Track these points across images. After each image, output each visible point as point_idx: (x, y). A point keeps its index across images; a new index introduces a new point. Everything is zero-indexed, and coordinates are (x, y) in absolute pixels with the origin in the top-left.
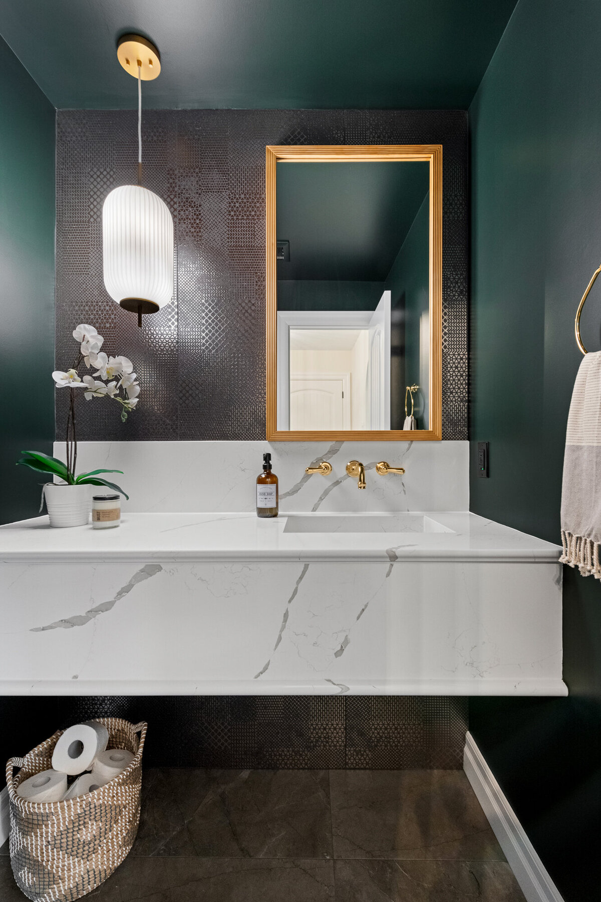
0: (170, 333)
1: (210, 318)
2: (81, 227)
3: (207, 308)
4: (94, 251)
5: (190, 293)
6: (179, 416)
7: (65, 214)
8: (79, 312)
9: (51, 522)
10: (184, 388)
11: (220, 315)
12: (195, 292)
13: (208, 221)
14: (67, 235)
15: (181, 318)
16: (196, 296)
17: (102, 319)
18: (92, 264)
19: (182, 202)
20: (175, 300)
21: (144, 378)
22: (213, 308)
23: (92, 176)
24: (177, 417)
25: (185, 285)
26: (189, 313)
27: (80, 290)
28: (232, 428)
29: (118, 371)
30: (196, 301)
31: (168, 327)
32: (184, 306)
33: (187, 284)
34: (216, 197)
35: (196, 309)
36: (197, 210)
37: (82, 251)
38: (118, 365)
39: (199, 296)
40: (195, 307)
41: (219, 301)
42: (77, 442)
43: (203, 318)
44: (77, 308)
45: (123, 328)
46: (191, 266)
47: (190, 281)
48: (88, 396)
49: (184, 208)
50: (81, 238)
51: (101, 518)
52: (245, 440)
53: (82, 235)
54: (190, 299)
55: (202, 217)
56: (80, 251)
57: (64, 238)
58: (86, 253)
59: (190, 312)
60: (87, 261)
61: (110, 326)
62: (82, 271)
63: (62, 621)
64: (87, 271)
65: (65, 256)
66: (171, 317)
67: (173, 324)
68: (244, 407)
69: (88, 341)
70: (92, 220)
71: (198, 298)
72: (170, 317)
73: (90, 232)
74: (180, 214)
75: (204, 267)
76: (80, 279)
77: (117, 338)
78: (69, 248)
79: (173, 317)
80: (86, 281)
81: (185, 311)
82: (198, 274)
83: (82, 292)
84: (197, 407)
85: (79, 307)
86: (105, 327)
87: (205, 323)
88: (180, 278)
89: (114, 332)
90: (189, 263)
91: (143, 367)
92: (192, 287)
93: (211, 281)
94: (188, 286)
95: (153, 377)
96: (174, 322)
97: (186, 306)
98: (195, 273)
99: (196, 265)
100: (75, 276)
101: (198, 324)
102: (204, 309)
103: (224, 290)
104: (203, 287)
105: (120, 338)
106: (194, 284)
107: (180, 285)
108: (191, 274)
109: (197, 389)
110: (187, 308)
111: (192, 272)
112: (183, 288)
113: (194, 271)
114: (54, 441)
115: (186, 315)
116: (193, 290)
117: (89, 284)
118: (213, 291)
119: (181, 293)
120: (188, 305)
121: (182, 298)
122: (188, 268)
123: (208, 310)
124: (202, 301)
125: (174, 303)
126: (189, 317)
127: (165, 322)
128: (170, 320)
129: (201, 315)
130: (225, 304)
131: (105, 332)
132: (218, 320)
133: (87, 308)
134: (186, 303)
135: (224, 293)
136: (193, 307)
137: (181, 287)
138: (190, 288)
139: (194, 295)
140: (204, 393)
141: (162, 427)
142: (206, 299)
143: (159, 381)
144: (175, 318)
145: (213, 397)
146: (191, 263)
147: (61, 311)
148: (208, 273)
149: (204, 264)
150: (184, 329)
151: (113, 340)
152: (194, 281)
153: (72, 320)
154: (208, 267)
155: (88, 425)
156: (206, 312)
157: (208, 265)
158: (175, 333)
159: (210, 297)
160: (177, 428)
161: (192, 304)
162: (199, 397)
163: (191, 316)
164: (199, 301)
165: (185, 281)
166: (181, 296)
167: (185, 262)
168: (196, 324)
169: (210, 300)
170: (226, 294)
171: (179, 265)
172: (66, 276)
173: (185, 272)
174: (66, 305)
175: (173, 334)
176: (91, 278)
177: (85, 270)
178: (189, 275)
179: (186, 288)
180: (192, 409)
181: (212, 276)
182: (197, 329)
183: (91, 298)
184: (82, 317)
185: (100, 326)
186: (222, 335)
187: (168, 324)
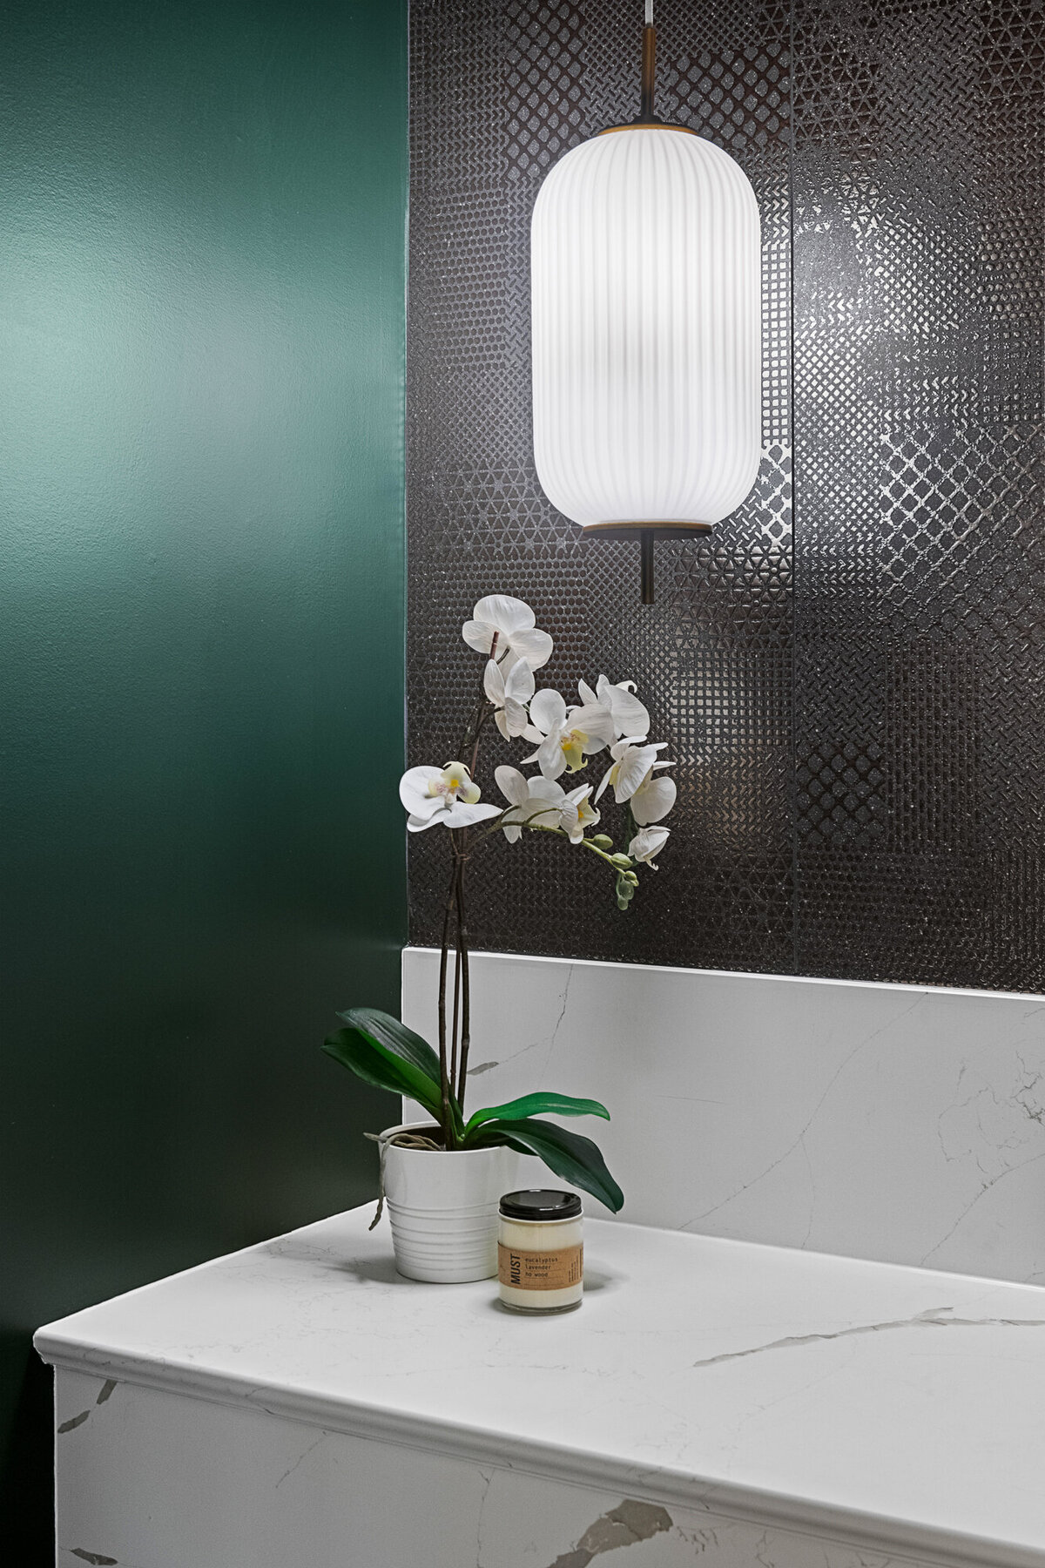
0: (766, 565)
2: (481, 205)
3: (897, 464)
5: (837, 411)
6: (796, 880)
7: (435, 164)
8: (476, 502)
10: (817, 775)
11: (947, 488)
12: (854, 403)
13: (903, 123)
14: (441, 237)
15: (805, 508)
16: (859, 421)
17: (545, 524)
18: (513, 330)
19: (808, 63)
20: (785, 441)
21: (679, 735)
22: (922, 462)
23: (514, 21)
24: (790, 883)
25: (820, 383)
26: (831, 488)
27: (479, 424)
28: (993, 940)
29: (602, 741)
30: (859, 439)
31: (759, 543)
32: (815, 460)
33: (825, 376)
34: (933, 25)
35: (859, 469)
36: (864, 86)
37: (485, 286)
39: (870, 421)
40: (853, 464)
41: (946, 435)
43: (886, 504)
44: (468, 487)
45: (611, 553)
46: (840, 306)
47: (836, 363)
49: (816, 87)
50: (481, 241)
51: (522, 1276)
53: (484, 232)
54: (837, 435)
55: (881, 110)
56: (477, 286)
57: (431, 247)
58: (496, 293)
59: (837, 482)
60: (499, 320)
61: (569, 547)
62: (485, 358)
64: (499, 357)
65: (435, 309)
66: (770, 505)
67: (776, 530)
70: (514, 174)
71: (864, 427)
72: (765, 504)
73: (508, 217)
74: (799, 112)
75: (887, 305)
76: (479, 386)
77: (592, 588)
78: (445, 281)
80: (497, 390)
81: (818, 480)
82: (867, 334)
83: (484, 430)
84: (863, 849)
85: (476, 482)
86: (553, 552)
87: (891, 523)
88: (801, 358)
89: (583, 568)
90: (832, 294)
91: (675, 692)
92: (846, 389)
93: (915, 357)
94: (829, 385)
95: (709, 731)
96: (782, 522)
97: (823, 462)
98: (854, 332)
99: (860, 300)
100: (465, 376)
101: (865, 528)
102: (888, 468)
103: (963, 392)
104: (884, 383)
105: (601, 587)
106: (852, 374)
107: (801, 381)
108: (840, 336)
109: (863, 777)
110: (826, 471)
111: (842, 330)
112: (812, 392)
113: (853, 323)
114: (404, 946)
115: (821, 495)
116: (848, 398)
117: (506, 401)
118: (923, 398)
119: (804, 414)
120: (829, 456)
121: (809, 430)
122: (830, 316)
123: (901, 473)
124: (879, 441)
125: (781, 453)
126: (834, 503)
127: (751, 526)
128: (766, 518)
129: (877, 492)
130: (967, 447)
131: (552, 569)
132: (941, 508)
133: (498, 486)
134: (823, 451)
135: (964, 403)
136: (848, 464)
137: (804, 390)
138: (837, 393)
139: (851, 419)
140: (888, 796)
141: (737, 916)
142: (897, 431)
143: (729, 746)
144: (783, 510)
145: (922, 812)
146: (839, 295)
147: (421, 498)
148: (904, 328)
149: (887, 293)
150: (816, 548)
151: (579, 596)
152: (850, 365)
153: (455, 528)
154: (904, 303)
155: (503, 894)
156: (894, 481)
157: (903, 297)
158: (784, 563)
159: (910, 423)
160: (790, 925)
161: (845, 454)
162: (870, 810)
163: (840, 497)
164: (870, 439)
165: (820, 365)
166: (804, 425)
167: (819, 293)
168: (860, 529)
169: (909, 432)
170: (971, 404)
171: (796, 306)
172: (438, 380)
173: (819, 331)
174: (437, 477)
175: (778, 568)
176: (511, 378)
177: (492, 352)
178: (834, 343)
179: (823, 391)
180: (845, 854)
181: (919, 336)
182: (862, 547)
183: (511, 449)
184: (484, 516)
185: (538, 549)
186: (955, 567)
187: (760, 532)
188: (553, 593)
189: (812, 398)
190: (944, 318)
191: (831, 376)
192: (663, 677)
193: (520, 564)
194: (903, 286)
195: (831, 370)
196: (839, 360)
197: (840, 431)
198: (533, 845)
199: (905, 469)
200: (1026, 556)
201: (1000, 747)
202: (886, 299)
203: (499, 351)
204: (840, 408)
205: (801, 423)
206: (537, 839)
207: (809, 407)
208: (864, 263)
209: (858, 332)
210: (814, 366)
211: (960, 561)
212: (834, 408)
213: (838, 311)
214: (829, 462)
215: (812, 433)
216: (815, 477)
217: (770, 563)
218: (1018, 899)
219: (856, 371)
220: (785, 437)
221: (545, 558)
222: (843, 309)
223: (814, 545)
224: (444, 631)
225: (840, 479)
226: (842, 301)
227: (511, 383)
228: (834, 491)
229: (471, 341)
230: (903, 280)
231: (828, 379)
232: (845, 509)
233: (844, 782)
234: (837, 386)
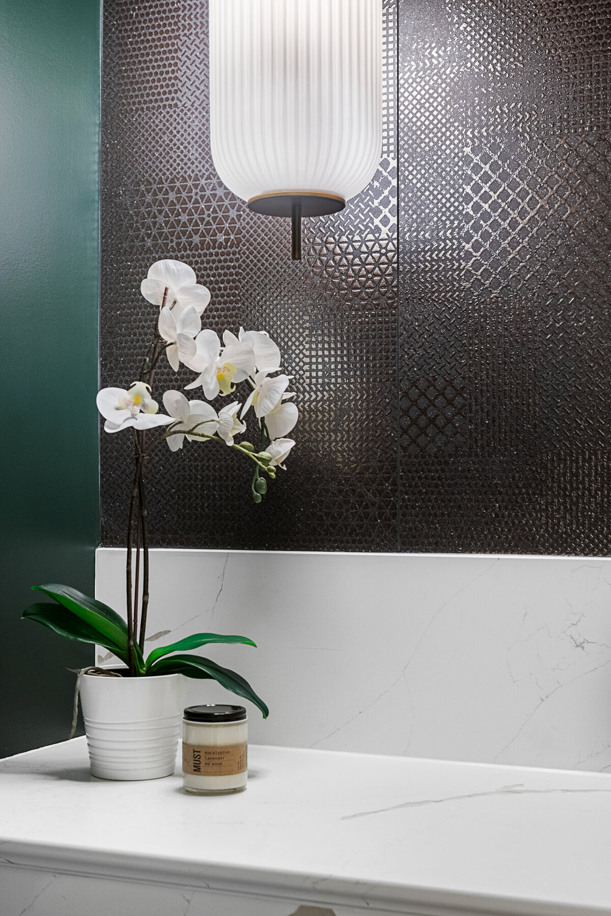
0: (377, 248)
1: (485, 198)
3: (476, 169)
4: (188, 42)
5: (431, 131)
6: (399, 482)
8: (155, 209)
9: (92, 765)
10: (415, 403)
11: (513, 186)
12: (444, 125)
14: (128, 10)
15: (407, 204)
16: (448, 138)
17: (208, 223)
18: (184, 79)
20: (392, 155)
21: (310, 377)
22: (494, 167)
24: (394, 484)
25: (419, 110)
26: (427, 189)
27: (157, 151)
28: (547, 517)
29: (245, 372)
30: (448, 152)
31: (372, 232)
32: (415, 168)
33: (423, 106)
35: (448, 173)
37: (162, 46)
38: (244, 357)
39: (456, 137)
40: (444, 170)
42: (149, 550)
43: (468, 198)
44: (149, 198)
45: (259, 244)
46: (434, 53)
47: (431, 96)
48: (175, 444)
50: (159, 12)
51: (202, 766)
52: (586, 555)
53: (162, 5)
54: (431, 149)
56: (156, 46)
57: (120, 18)
58: (170, 52)
60: (173, 72)
61: (227, 241)
62: (162, 100)
64: (173, 99)
65: (123, 65)
66: (381, 203)
67: (385, 221)
68: (584, 454)
69: (175, 302)
71: (452, 142)
72: (376, 203)
75: (469, 52)
77: (244, 270)
78: (131, 43)
79: (385, 202)
80: (171, 124)
81: (417, 183)
82: (454, 73)
83: (161, 154)
84: (450, 456)
85: (155, 194)
86: (214, 245)
87: (472, 213)
88: (404, 92)
89: (237, 256)
90: (428, 44)
91: (307, 346)
92: (438, 114)
93: (490, 90)
94: (425, 112)
95: (333, 374)
96: (389, 215)
97: (421, 170)
98: (444, 72)
99: (449, 49)
100: (146, 115)
101: (452, 218)
102: (469, 172)
103: (526, 113)
104: (467, 109)
105: (251, 270)
106: (443, 103)
107: (404, 110)
108: (434, 75)
109: (450, 402)
110: (423, 176)
111: (436, 71)
112: (412, 118)
113: (443, 66)
114: (97, 547)
115: (419, 194)
116: (440, 121)
117: (178, 132)
118: (496, 119)
119: (406, 134)
120: (425, 164)
121: (410, 146)
122: (426, 61)
123: (479, 175)
124: (463, 152)
125: (389, 164)
126: (429, 199)
127: (365, 219)
128: (377, 212)
129: (461, 190)
130: (529, 154)
131: (214, 257)
132: (509, 200)
133: (172, 196)
134: (421, 161)
135: (526, 122)
136: (440, 170)
137: (406, 116)
138: (431, 118)
139: (442, 137)
140: (469, 415)
141: (354, 511)
142: (476, 145)
143: (348, 384)
144: (390, 206)
145: (494, 426)
146: (433, 45)
147: (112, 208)
148: (482, 68)
149: (469, 42)
150: (415, 234)
151: (234, 277)
152: (441, 97)
153: (138, 229)
154: (482, 49)
155: (175, 504)
156: (474, 182)
157: (481, 45)
158: (390, 247)
159: (486, 138)
160: (395, 515)
161: (437, 163)
162: (455, 427)
163: (434, 195)
164: (456, 151)
165: (419, 97)
166: (406, 142)
167: (418, 44)
168: (448, 218)
169: (485, 145)
170: (532, 123)
171: (400, 54)
172: (126, 117)
173: (418, 72)
174: (124, 192)
175: (386, 250)
176: (182, 115)
177: (167, 95)
178: (429, 80)
179: (421, 117)
180: (436, 460)
181: (493, 74)
182: (450, 231)
183: (182, 168)
184: (161, 219)
185: (202, 243)
186: (519, 243)
187: (373, 224)
188: (214, 276)
189: (412, 122)
190: (512, 60)
191: (427, 105)
192: (297, 335)
193: (189, 254)
194: (481, 37)
195: (427, 101)
196: (433, 93)
197: (434, 146)
198: (198, 465)
199: (482, 173)
200: (573, 233)
201: (552, 375)
202: (469, 47)
203: (173, 95)
204: (433, 128)
205: (404, 141)
206: (201, 461)
207: (410, 129)
208: (452, 21)
209: (448, 72)
210: (414, 98)
211: (523, 239)
212: (429, 129)
213: (433, 57)
214: (425, 169)
215: (412, 148)
216: (415, 181)
217: (380, 246)
218: (565, 486)
219: (446, 101)
220: (392, 152)
221: (208, 249)
222: (436, 55)
223: (414, 231)
224: (129, 308)
225: (433, 182)
226: (435, 50)
227: (182, 119)
228: (429, 191)
229: (151, 88)
230: (482, 32)
231: (425, 108)
232: (437, 203)
233: (435, 407)
234: (431, 113)
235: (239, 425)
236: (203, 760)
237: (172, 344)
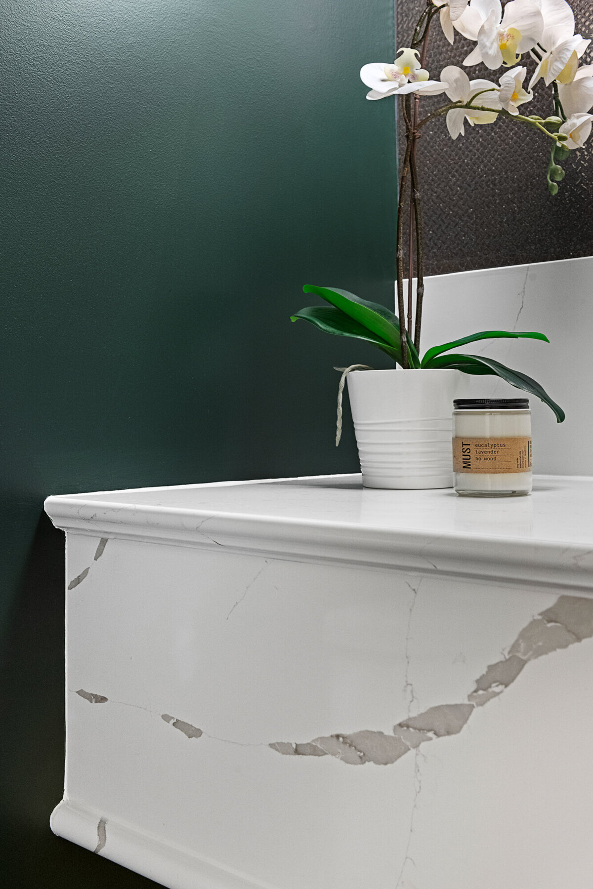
29: (532, 40)
38: (529, 21)
51: (472, 461)
63: (338, 736)
155: (473, 224)
235: (524, 95)
236: (473, 455)
237: (443, 6)
